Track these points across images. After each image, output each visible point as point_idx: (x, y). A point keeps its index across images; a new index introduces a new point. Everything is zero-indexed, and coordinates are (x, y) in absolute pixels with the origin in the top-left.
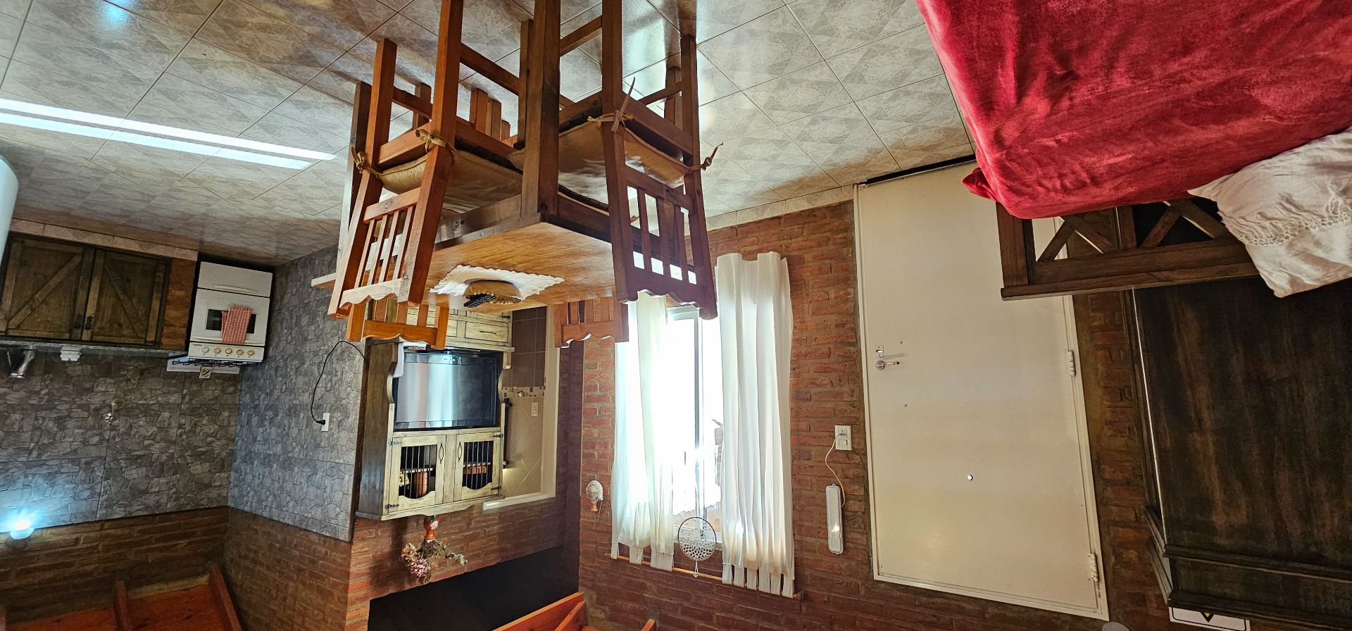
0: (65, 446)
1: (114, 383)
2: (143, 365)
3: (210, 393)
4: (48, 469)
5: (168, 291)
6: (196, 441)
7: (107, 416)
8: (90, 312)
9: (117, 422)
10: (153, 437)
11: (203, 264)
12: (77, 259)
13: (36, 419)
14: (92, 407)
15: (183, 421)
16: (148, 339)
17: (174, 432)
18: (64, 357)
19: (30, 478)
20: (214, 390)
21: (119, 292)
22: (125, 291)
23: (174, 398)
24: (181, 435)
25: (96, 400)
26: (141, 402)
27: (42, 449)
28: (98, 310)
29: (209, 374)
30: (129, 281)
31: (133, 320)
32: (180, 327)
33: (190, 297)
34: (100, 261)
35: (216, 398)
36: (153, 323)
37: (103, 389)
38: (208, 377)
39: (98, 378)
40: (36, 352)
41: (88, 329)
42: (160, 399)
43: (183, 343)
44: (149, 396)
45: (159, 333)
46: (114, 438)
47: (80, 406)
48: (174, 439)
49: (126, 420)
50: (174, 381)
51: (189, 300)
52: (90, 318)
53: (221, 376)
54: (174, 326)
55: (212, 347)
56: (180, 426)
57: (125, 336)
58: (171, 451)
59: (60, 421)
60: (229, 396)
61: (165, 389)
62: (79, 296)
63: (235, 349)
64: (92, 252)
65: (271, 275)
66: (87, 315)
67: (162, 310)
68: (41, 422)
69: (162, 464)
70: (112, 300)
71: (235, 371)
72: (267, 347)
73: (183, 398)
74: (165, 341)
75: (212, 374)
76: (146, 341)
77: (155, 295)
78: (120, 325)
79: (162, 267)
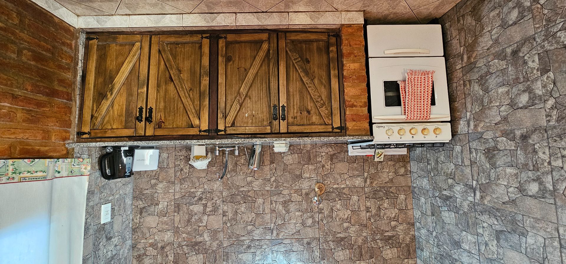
0: (291, 228)
1: (315, 169)
2: (331, 151)
3: (385, 175)
4: (284, 247)
5: (343, 65)
6: (383, 225)
7: (314, 199)
8: (283, 101)
9: (321, 205)
10: (348, 220)
11: (370, 28)
12: (265, 46)
13: (272, 204)
14: (304, 192)
15: (368, 204)
16: (335, 126)
17: (364, 215)
18: (276, 150)
19: (275, 254)
20: (388, 173)
21: (302, 74)
22: (307, 73)
23: (358, 182)
24: (370, 219)
25: (305, 185)
26: (335, 186)
27: (279, 228)
28: (288, 99)
29: (382, 156)
30: (308, 62)
31: (318, 105)
32: (361, 107)
33: (364, 68)
34: (282, 44)
35: (391, 180)
36: (336, 105)
37: (308, 176)
38: (382, 160)
39: (304, 165)
40: (262, 147)
41: (284, 119)
42: (348, 183)
43: (367, 125)
44: (340, 180)
45: (343, 114)
46: (322, 220)
47: (296, 191)
48: (365, 222)
49: (327, 203)
50: (355, 165)
51: (364, 73)
52: (283, 107)
53: (391, 158)
54: (355, 106)
55: (396, 127)
56: (368, 210)
57: (313, 124)
58: (364, 234)
59: (285, 204)
60: (402, 178)
61: (351, 173)
62: (272, 84)
63: (419, 127)
64: (275, 36)
65: (439, 27)
66: (281, 105)
67: (341, 91)
68: (274, 205)
69: (360, 247)
70: (299, 84)
71: (403, 151)
72: (453, 121)
73: (365, 182)
74: (350, 125)
75: (385, 155)
76: (333, 128)
77: (332, 72)
78: (309, 112)
79: (333, 40)
